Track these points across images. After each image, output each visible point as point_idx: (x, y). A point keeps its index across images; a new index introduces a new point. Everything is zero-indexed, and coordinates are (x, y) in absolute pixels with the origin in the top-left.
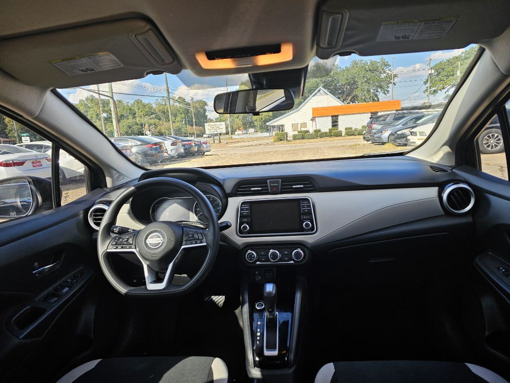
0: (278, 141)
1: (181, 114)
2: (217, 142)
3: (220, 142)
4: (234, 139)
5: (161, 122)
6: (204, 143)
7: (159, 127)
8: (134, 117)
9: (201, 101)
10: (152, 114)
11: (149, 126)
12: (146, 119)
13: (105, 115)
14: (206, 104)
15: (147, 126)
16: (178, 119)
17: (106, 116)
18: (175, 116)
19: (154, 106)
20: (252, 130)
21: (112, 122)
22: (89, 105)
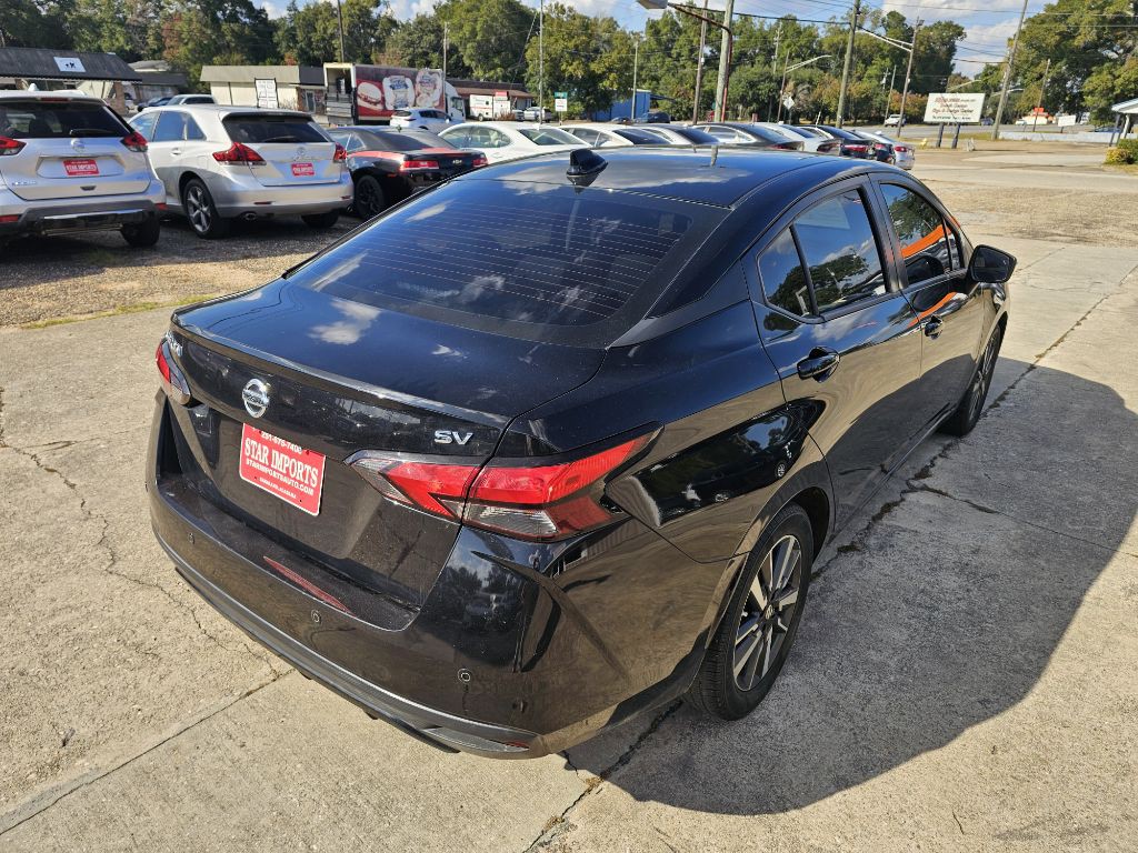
0: (1118, 162)
1: (883, 58)
2: (947, 143)
3: (955, 146)
4: (1003, 140)
5: (826, 77)
6: (899, 149)
7: (818, 90)
8: (768, 62)
9: (949, 25)
10: (813, 53)
11: (796, 85)
12: (793, 68)
13: (707, 50)
14: (960, 34)
15: (791, 84)
16: (872, 70)
17: (709, 53)
18: (868, 62)
19: (822, 33)
20: (1067, 120)
21: (717, 69)
22: (680, 23)
